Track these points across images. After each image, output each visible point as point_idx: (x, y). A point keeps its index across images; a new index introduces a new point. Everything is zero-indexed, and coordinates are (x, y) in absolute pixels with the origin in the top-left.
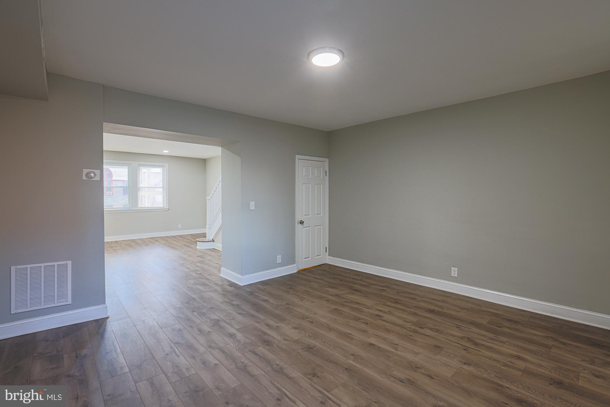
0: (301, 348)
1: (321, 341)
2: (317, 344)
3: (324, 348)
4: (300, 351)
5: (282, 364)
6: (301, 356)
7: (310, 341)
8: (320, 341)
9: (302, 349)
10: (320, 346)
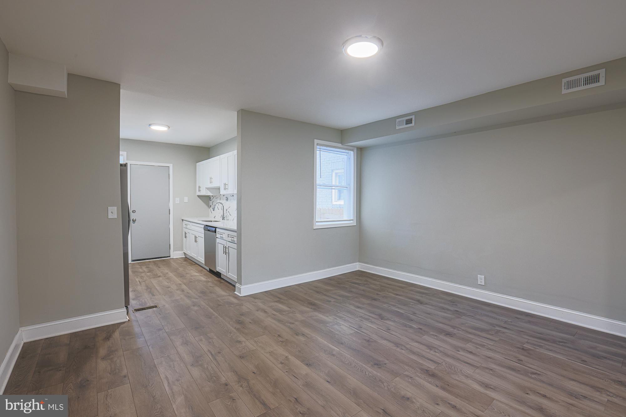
0: (387, 364)
1: (365, 372)
2: (369, 369)
3: (361, 364)
4: (387, 362)
5: (398, 349)
6: (384, 357)
7: (378, 374)
8: (367, 373)
9: (385, 364)
10: (366, 367)
